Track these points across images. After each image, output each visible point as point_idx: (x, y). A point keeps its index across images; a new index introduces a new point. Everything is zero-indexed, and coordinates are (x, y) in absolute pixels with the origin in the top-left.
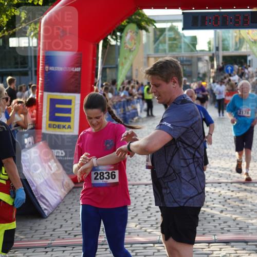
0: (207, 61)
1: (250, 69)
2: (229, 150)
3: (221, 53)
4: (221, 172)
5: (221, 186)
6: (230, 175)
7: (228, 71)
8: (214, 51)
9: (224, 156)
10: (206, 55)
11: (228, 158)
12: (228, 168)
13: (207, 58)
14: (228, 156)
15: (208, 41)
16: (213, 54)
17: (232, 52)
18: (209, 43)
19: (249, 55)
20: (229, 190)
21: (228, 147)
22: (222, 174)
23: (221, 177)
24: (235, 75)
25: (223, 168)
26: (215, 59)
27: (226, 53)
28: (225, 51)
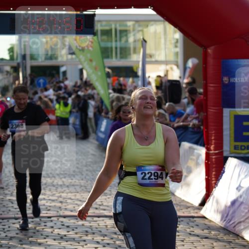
0: (8, 72)
1: (67, 83)
2: (53, 179)
3: (29, 63)
4: (48, 204)
5: (52, 221)
6: (60, 208)
7: (39, 85)
8: (19, 60)
9: (49, 186)
10: (7, 65)
11: (54, 188)
12: (57, 200)
13: (8, 68)
14: (54, 186)
15: (9, 47)
16: (18, 64)
17: (41, 61)
18: (11, 50)
19: (62, 66)
20: (63, 225)
21: (51, 175)
22: (50, 207)
23: (49, 210)
24: (49, 89)
25: (50, 200)
26: (21, 69)
27: (35, 63)
28: (33, 61)
